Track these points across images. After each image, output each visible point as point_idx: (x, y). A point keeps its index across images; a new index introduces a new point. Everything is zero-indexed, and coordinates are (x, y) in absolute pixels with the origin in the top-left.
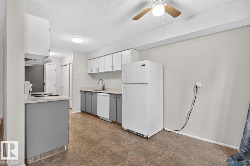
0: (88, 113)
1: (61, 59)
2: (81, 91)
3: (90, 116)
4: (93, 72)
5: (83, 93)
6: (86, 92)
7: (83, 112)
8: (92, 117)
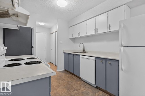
0: (71, 73)
1: (50, 29)
2: (64, 53)
3: (73, 76)
4: (74, 37)
5: (66, 55)
6: (68, 53)
7: (66, 71)
8: (74, 77)
